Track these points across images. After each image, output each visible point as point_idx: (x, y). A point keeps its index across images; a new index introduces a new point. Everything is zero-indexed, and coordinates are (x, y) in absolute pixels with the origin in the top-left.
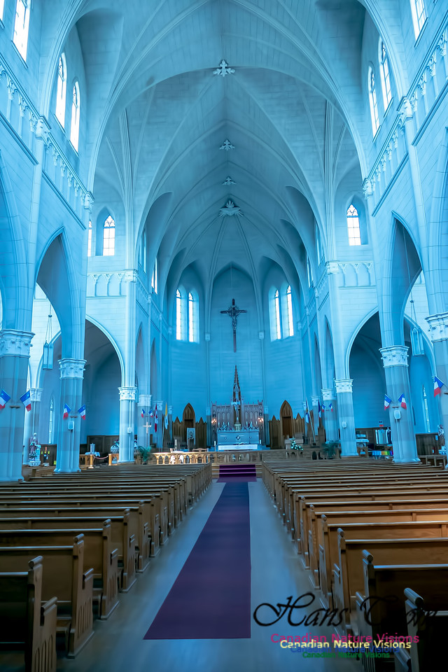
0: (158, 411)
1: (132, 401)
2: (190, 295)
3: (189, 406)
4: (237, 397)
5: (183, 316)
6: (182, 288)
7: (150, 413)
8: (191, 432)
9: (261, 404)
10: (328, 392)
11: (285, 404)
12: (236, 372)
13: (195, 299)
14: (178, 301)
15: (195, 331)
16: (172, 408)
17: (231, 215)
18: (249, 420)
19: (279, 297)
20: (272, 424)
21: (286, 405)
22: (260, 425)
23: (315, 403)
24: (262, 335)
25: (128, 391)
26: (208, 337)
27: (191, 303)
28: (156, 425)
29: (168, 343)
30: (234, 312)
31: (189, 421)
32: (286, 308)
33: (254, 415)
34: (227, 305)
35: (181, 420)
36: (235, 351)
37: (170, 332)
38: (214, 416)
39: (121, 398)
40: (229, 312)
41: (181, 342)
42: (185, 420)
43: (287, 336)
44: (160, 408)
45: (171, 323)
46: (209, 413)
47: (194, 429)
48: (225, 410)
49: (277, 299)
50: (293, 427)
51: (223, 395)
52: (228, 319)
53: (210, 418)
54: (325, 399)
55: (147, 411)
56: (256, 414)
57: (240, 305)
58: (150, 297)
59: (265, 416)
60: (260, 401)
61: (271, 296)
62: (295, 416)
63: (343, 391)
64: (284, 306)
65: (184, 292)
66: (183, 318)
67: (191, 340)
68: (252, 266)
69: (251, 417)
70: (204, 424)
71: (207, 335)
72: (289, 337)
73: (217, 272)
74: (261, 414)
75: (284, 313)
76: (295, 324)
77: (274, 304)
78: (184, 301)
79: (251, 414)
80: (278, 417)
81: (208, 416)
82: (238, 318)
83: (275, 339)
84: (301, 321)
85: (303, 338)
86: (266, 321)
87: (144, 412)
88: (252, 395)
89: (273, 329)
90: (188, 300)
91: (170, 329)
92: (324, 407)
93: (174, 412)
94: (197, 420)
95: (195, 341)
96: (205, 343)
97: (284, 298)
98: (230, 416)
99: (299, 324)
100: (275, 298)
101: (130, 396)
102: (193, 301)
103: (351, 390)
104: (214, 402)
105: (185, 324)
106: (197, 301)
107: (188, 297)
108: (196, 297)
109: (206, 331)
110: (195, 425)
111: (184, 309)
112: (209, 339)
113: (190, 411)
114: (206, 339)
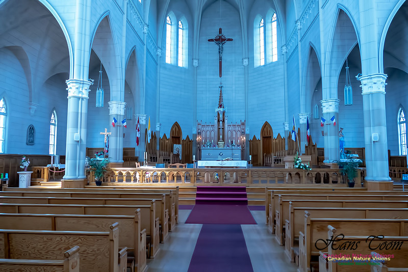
0: (140, 125)
1: (83, 99)
2: (180, 23)
3: (176, 124)
5: (173, 41)
6: (172, 14)
7: (123, 122)
8: (178, 148)
9: (243, 124)
10: (330, 103)
11: (266, 125)
12: (221, 96)
13: (184, 27)
14: (168, 27)
15: (184, 57)
16: (160, 125)
18: (231, 138)
19: (265, 26)
20: (252, 143)
21: (266, 127)
22: (242, 144)
23: (303, 121)
24: (246, 62)
26: (196, 63)
27: (180, 31)
28: (137, 137)
29: (157, 64)
30: (220, 40)
31: (176, 138)
32: (271, 41)
33: (236, 134)
34: (214, 35)
35: (168, 136)
36: (220, 76)
37: (159, 53)
38: (199, 133)
39: (70, 94)
40: (216, 40)
41: (171, 65)
42: (173, 137)
43: (271, 61)
44: (143, 122)
45: (160, 45)
46: (195, 132)
47: (181, 145)
48: (210, 128)
49: (262, 29)
50: (273, 146)
51: (208, 116)
52: (214, 46)
53: (195, 136)
54: (325, 111)
55: (120, 120)
56: (239, 133)
57: (226, 34)
58: (146, 27)
59: (247, 136)
60: (243, 121)
61: (256, 25)
62: (275, 136)
63: (370, 91)
64: (269, 33)
65: (174, 19)
66: (173, 43)
69: (234, 136)
70: (190, 141)
71: (195, 61)
72: (272, 63)
74: (243, 133)
75: (269, 40)
76: (280, 48)
77: (259, 34)
78: (174, 28)
79: (234, 133)
80: (259, 137)
81: (194, 134)
82: (224, 46)
83: (258, 65)
84: (286, 45)
85: (287, 62)
86: (250, 49)
87: (116, 121)
88: (235, 116)
89: (256, 55)
90: (178, 28)
91: (159, 50)
92: (324, 120)
93: (164, 130)
94: (184, 137)
95: (184, 66)
96: (192, 70)
97: (269, 26)
98: (214, 134)
99: (284, 48)
100: (260, 27)
101: (80, 92)
102: (183, 29)
103: (383, 90)
104: (199, 121)
105: (174, 48)
106: (186, 29)
107: (178, 25)
108: (186, 26)
109: (194, 57)
110: (181, 142)
111: (174, 35)
112: (197, 65)
113: (177, 129)
114: (194, 64)
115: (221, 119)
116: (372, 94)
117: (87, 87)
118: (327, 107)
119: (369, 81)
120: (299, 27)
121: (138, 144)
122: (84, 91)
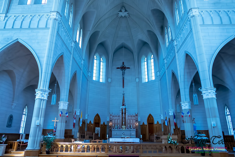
0: (76, 115)
1: (44, 100)
2: (101, 59)
3: (98, 115)
4: (124, 111)
6: (97, 54)
7: (66, 114)
8: (98, 129)
9: (137, 115)
10: (186, 104)
11: (150, 116)
12: (123, 99)
13: (104, 61)
14: (95, 61)
15: (103, 77)
16: (88, 115)
17: (123, 16)
18: (130, 123)
19: (147, 61)
20: (142, 126)
22: (136, 127)
23: (171, 114)
24: (137, 80)
25: (42, 92)
26: (109, 80)
27: (102, 63)
28: (74, 123)
29: (88, 81)
30: (123, 68)
31: (97, 123)
32: (151, 69)
33: (133, 121)
34: (120, 65)
35: (92, 122)
36: (123, 88)
37: (89, 75)
38: (111, 121)
39: (37, 97)
40: (121, 68)
41: (95, 81)
42: (95, 123)
43: (151, 80)
44: (78, 113)
45: (90, 70)
46: (108, 120)
47: (100, 128)
48: (117, 118)
49: (146, 63)
50: (155, 129)
51: (116, 110)
52: (120, 71)
53: (108, 122)
54: (183, 108)
55: (64, 113)
56: (134, 121)
57: (126, 65)
58: (83, 61)
59: (139, 122)
60: (137, 113)
61: (142, 60)
62: (155, 123)
63: (207, 97)
64: (149, 65)
65: (98, 57)
66: (97, 69)
67: (101, 81)
68: (133, 45)
69: (131, 122)
70: (105, 125)
71: (109, 79)
72: (152, 80)
73: (116, 48)
74: (137, 121)
75: (150, 68)
76: (156, 73)
77: (144, 65)
78: (98, 61)
79: (131, 120)
80: (146, 123)
81: (108, 121)
82: (125, 71)
83: (144, 82)
84: (159, 71)
85: (160, 80)
86: (140, 73)
87: (62, 113)
88: (131, 111)
89: (143, 76)
90: (100, 62)
91: (90, 73)
92: (183, 114)
93: (90, 119)
94: (102, 123)
95: (103, 82)
96: (108, 83)
97: (149, 61)
98: (119, 121)
99: (158, 73)
100: (145, 62)
101: (43, 96)
102: (103, 62)
103: (215, 97)
104: (111, 113)
105: (98, 72)
106: (104, 62)
107: (100, 60)
108: (105, 60)
109: (109, 77)
110: (100, 126)
111: (98, 65)
112: (110, 81)
113: (98, 118)
114: (109, 81)
115: (124, 112)
116: (209, 99)
117: (47, 93)
118: (184, 106)
119: (206, 91)
120: (166, 62)
121: (74, 127)
122: (45, 96)
